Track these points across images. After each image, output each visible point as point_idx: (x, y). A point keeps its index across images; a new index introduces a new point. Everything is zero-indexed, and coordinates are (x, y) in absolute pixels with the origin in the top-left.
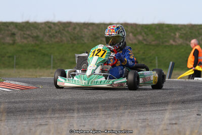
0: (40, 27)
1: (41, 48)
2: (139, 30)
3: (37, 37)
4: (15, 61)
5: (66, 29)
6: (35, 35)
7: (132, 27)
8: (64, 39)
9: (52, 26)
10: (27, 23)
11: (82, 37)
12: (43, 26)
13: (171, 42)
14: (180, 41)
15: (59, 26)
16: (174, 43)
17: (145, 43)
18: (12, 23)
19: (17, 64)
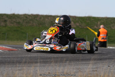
1: (21, 29)
2: (77, 20)
3: (19, 23)
4: (6, 36)
5: (36, 19)
6: (18, 21)
7: (73, 18)
8: (34, 24)
9: (28, 16)
10: (14, 14)
11: (45, 23)
12: (22, 16)
13: (95, 27)
15: (31, 16)
16: (97, 28)
17: (80, 27)
18: (5, 14)
19: (7, 38)
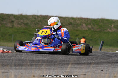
0: (29, 18)
1: (29, 30)
2: (89, 22)
3: (27, 24)
4: (13, 38)
5: (45, 20)
6: (26, 22)
7: (85, 20)
9: (37, 17)
10: (21, 15)
12: (31, 17)
13: (109, 30)
14: (114, 30)
15: (40, 18)
16: (110, 31)
17: (92, 30)
18: (12, 15)
19: (14, 40)
